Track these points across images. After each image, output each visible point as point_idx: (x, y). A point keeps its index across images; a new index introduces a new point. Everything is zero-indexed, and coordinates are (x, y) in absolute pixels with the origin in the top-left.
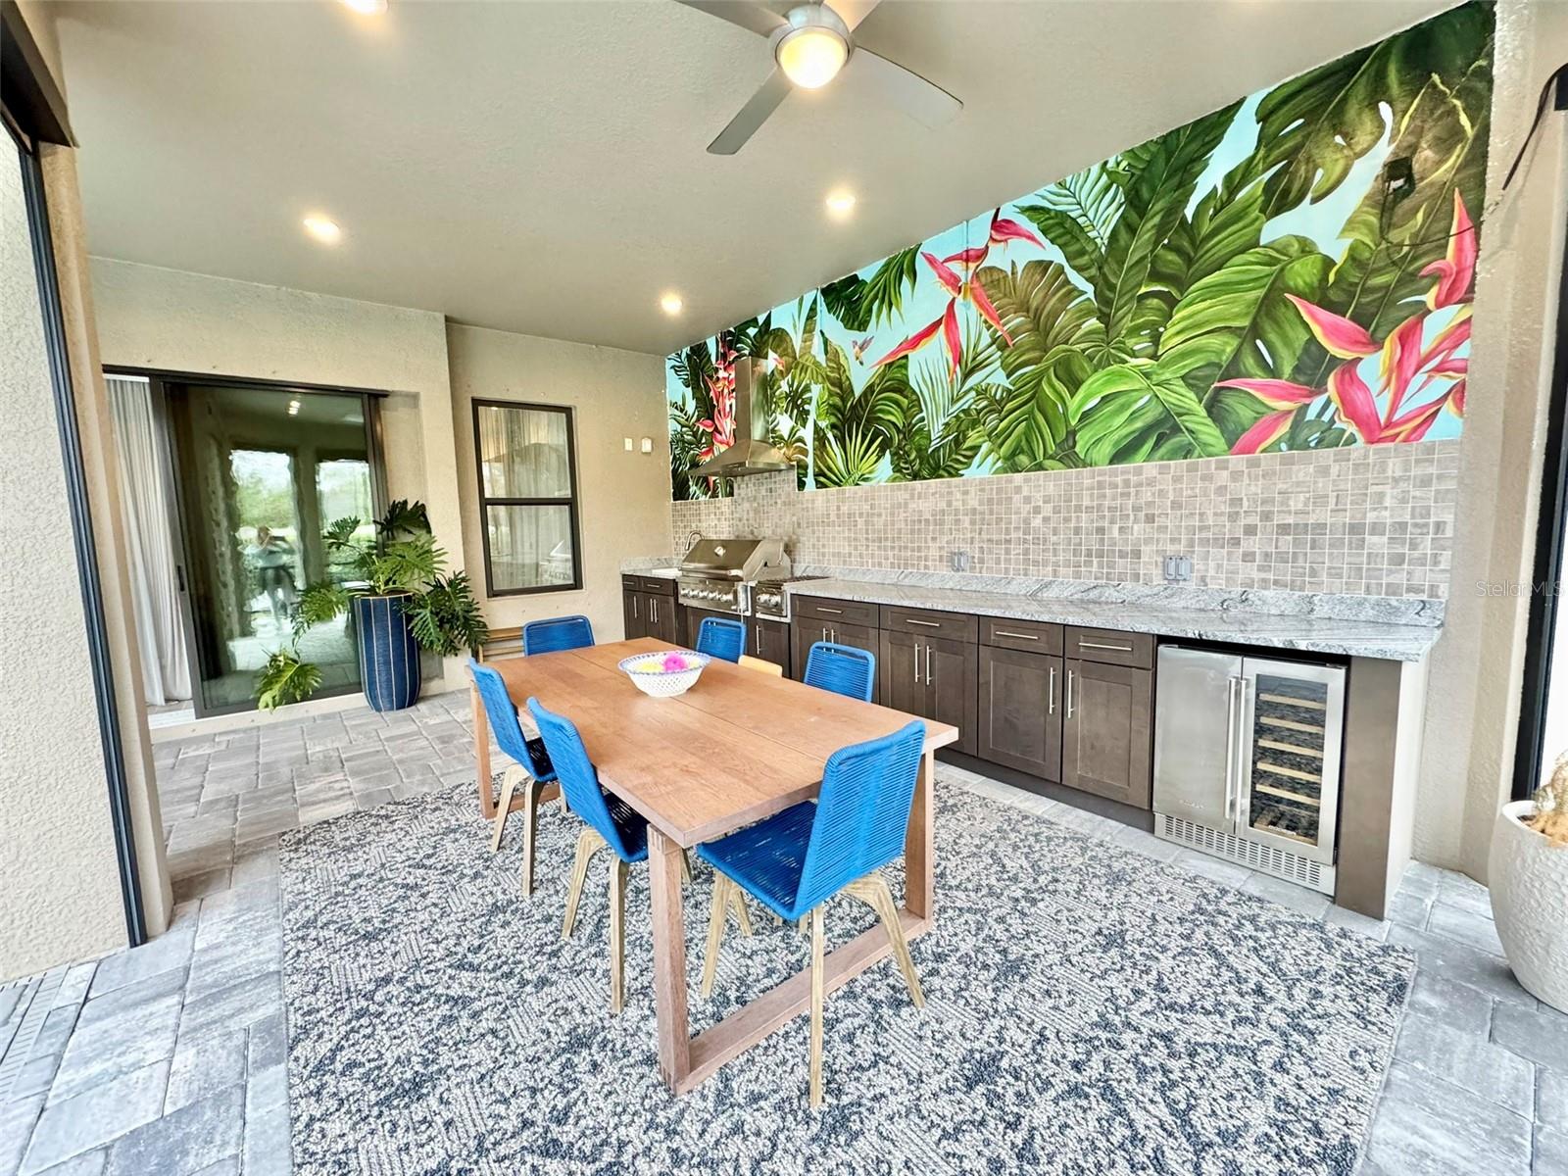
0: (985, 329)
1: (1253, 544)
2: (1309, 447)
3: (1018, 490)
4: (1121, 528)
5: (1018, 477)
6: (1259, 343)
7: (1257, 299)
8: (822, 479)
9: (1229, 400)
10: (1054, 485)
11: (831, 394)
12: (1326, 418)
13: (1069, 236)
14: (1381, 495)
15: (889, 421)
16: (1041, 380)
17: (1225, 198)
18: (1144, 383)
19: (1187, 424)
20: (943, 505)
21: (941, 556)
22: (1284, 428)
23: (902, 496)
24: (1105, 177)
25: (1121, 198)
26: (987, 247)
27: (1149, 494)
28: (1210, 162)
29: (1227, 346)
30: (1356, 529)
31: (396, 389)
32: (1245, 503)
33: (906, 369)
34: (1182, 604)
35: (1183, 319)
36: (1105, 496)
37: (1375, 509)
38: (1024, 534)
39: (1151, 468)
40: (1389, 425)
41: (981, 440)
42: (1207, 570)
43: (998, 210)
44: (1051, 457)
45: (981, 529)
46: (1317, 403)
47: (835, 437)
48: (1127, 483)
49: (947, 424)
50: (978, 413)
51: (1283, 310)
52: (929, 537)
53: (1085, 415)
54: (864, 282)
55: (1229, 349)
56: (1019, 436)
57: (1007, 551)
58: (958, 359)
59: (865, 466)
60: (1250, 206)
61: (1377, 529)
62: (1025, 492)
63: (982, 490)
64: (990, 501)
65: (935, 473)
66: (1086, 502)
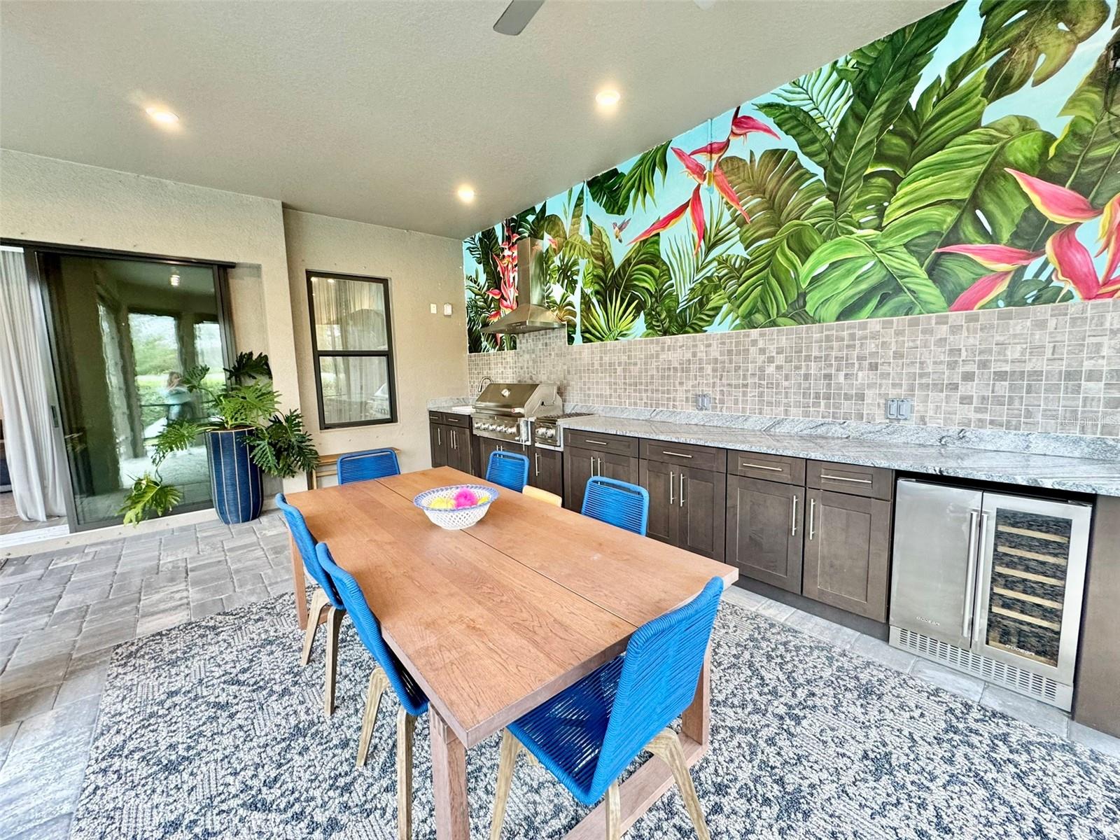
0: (726, 210)
1: (971, 389)
2: (1025, 304)
3: (754, 342)
4: (846, 375)
5: (754, 333)
6: (978, 213)
7: (977, 175)
8: (587, 335)
9: (949, 264)
10: (786, 339)
11: (595, 267)
12: (1043, 277)
13: (801, 128)
14: (1099, 346)
15: (644, 287)
16: (776, 250)
17: (947, 87)
18: (868, 251)
19: (909, 285)
20: (689, 355)
21: (687, 398)
22: (1002, 287)
23: (654, 348)
24: (835, 75)
25: (850, 92)
26: (728, 140)
27: (873, 345)
28: (935, 55)
29: (949, 216)
30: (1071, 375)
31: (241, 261)
32: (964, 354)
33: (658, 244)
34: (903, 439)
35: (906, 194)
36: (832, 348)
37: (1092, 358)
38: (760, 379)
39: (875, 324)
40: (1107, 282)
41: (722, 301)
42: (926, 412)
43: (738, 108)
44: (784, 316)
45: (722, 376)
46: (1035, 264)
47: (598, 302)
48: (852, 337)
49: (692, 290)
50: (720, 280)
51: (1003, 183)
52: (677, 382)
53: (815, 279)
54: (623, 175)
55: (949, 219)
56: (755, 298)
57: (745, 394)
58: (703, 234)
59: (623, 325)
60: (972, 92)
61: (1093, 376)
62: (761, 344)
63: (723, 343)
64: (730, 352)
65: (682, 329)
66: (815, 353)
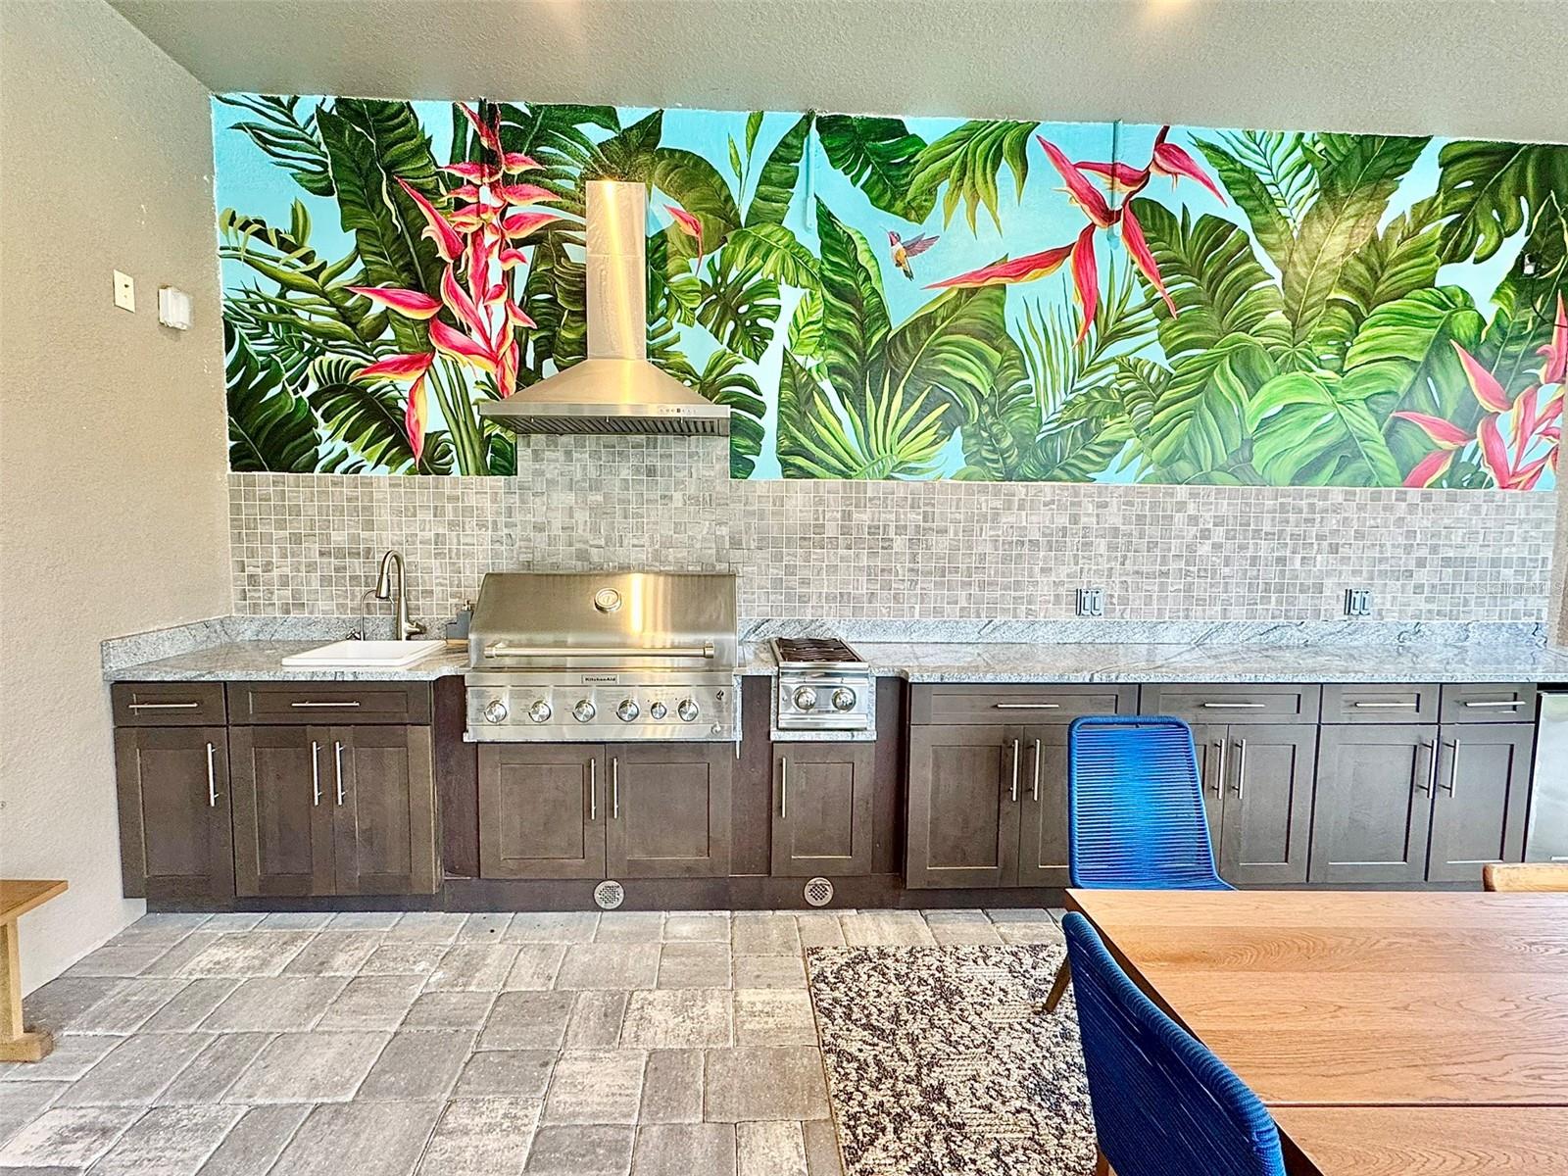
0: (1137, 284)
1: (1422, 576)
2: (1462, 487)
4: (1303, 558)
5: (1182, 490)
6: (1429, 379)
7: (1430, 338)
8: (800, 461)
9: (1404, 432)
11: (830, 310)
12: (1475, 462)
13: (1257, 203)
14: (1511, 533)
15: (962, 380)
16: (1214, 368)
17: (1411, 229)
18: (1329, 399)
19: (1368, 451)
21: (1057, 596)
22: (1445, 468)
23: (987, 503)
24: (1299, 152)
25: (1315, 183)
26: (1148, 172)
27: (1334, 521)
28: (1401, 184)
29: (1405, 377)
30: (1495, 562)
32: (1418, 535)
34: (1364, 640)
35: (1368, 339)
37: (1507, 546)
38: (1187, 564)
39: (1337, 494)
40: (1514, 474)
41: (1125, 434)
42: (1383, 604)
43: (1166, 129)
44: (1222, 469)
45: (1125, 557)
46: (1470, 447)
47: (839, 390)
48: (1312, 506)
50: (1123, 397)
51: (1449, 355)
52: (1037, 569)
53: (1261, 423)
54: (916, 141)
55: (1405, 381)
56: (1181, 436)
57: (1163, 587)
58: (1093, 311)
59: (908, 450)
60: (1430, 245)
62: (1191, 509)
63: (1130, 504)
64: (1140, 518)
65: (1046, 473)
